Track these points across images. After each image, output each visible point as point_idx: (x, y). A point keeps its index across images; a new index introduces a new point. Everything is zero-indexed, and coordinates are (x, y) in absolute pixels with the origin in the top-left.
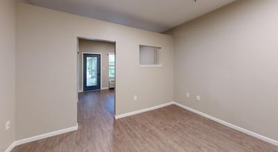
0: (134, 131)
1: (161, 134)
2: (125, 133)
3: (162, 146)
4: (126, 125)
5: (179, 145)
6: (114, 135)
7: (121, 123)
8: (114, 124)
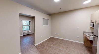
0: (45, 48)
1: (53, 46)
2: (42, 49)
3: (55, 49)
4: (41, 47)
5: (59, 47)
6: (39, 51)
7: (39, 46)
8: (36, 48)
